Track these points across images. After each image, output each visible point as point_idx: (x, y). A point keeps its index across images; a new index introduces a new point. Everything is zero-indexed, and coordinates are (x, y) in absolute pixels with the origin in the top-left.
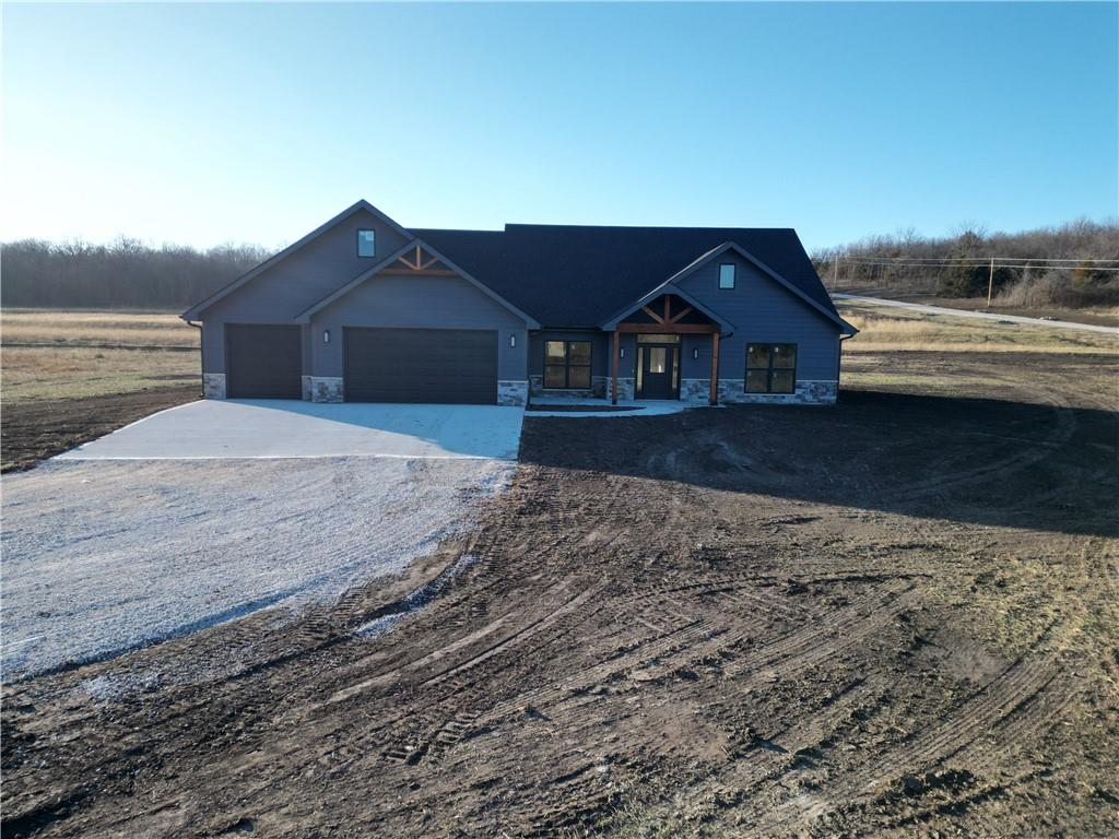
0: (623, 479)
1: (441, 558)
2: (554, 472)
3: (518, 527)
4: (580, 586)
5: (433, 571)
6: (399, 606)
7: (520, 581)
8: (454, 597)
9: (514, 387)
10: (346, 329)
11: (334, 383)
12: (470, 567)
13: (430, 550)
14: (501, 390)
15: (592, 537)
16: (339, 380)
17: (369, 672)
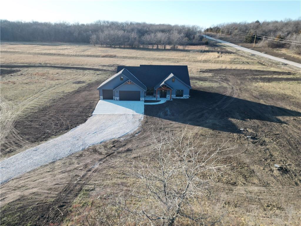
0: (155, 118)
1: (139, 129)
2: (148, 116)
3: (145, 125)
4: (150, 131)
5: (139, 130)
6: (137, 133)
7: (146, 131)
8: (141, 132)
9: (142, 99)
10: (119, 91)
11: (118, 98)
12: (142, 130)
13: (138, 128)
14: (141, 99)
15: (151, 126)
16: (119, 98)
17: (137, 138)
